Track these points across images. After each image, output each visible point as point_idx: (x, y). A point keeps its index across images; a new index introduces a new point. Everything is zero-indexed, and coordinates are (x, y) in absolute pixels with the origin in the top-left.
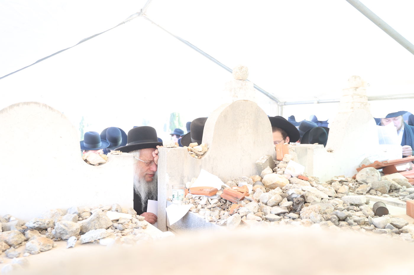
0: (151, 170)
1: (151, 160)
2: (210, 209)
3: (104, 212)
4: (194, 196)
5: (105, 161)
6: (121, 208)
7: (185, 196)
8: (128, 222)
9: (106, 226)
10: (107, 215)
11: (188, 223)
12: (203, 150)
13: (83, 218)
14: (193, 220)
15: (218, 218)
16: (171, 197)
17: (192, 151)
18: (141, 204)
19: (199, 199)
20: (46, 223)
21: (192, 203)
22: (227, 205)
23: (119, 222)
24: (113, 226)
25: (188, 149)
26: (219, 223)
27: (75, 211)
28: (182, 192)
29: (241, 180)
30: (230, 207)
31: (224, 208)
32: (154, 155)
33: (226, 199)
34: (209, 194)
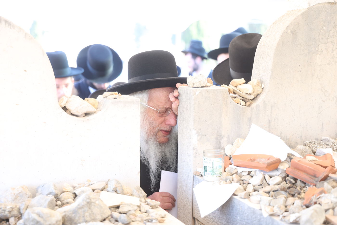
0: (167, 123)
1: (168, 106)
2: (269, 193)
3: (96, 193)
4: (240, 170)
5: (95, 110)
6: (121, 186)
7: (225, 168)
8: (135, 210)
9: (102, 216)
10: (101, 197)
11: (230, 215)
12: (253, 92)
13: (64, 202)
14: (240, 210)
15: (284, 210)
16: (202, 170)
17: (235, 93)
18: (150, 179)
19: (248, 175)
20: (7, 210)
21: (237, 182)
22: (298, 188)
23: (120, 210)
24: (112, 217)
25: (229, 90)
26: (286, 219)
27: (50, 190)
28: (219, 163)
29: (320, 144)
30: (302, 191)
31: (292, 193)
32: (172, 99)
33: (296, 177)
34: (267, 167)
